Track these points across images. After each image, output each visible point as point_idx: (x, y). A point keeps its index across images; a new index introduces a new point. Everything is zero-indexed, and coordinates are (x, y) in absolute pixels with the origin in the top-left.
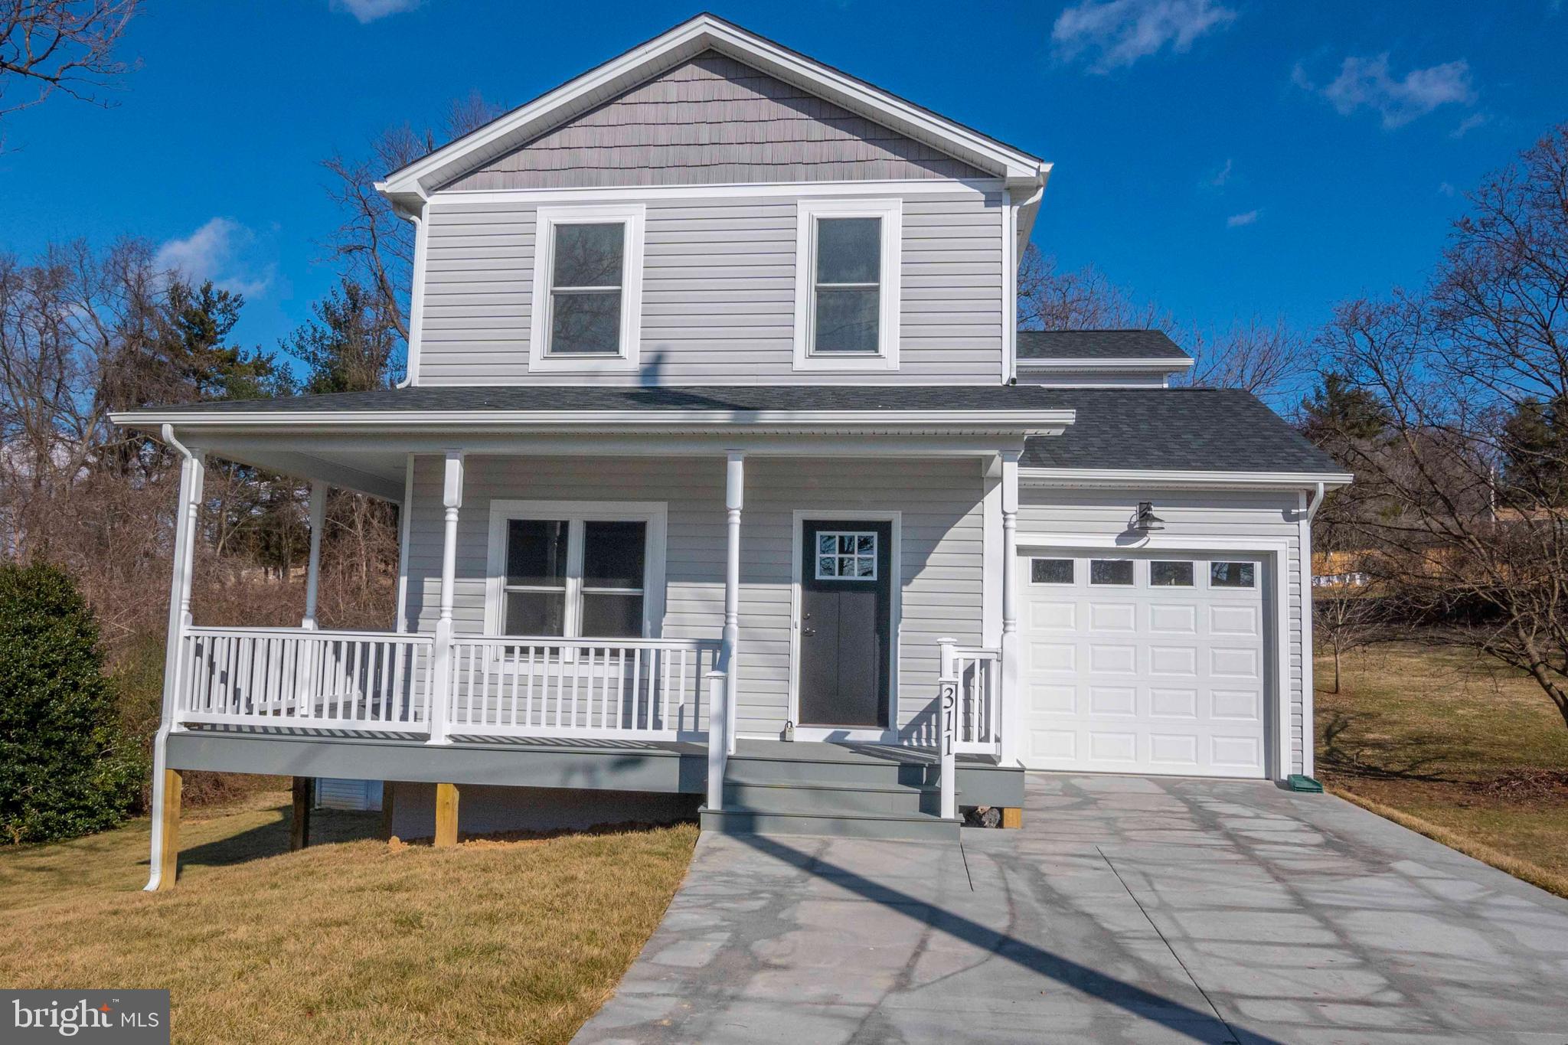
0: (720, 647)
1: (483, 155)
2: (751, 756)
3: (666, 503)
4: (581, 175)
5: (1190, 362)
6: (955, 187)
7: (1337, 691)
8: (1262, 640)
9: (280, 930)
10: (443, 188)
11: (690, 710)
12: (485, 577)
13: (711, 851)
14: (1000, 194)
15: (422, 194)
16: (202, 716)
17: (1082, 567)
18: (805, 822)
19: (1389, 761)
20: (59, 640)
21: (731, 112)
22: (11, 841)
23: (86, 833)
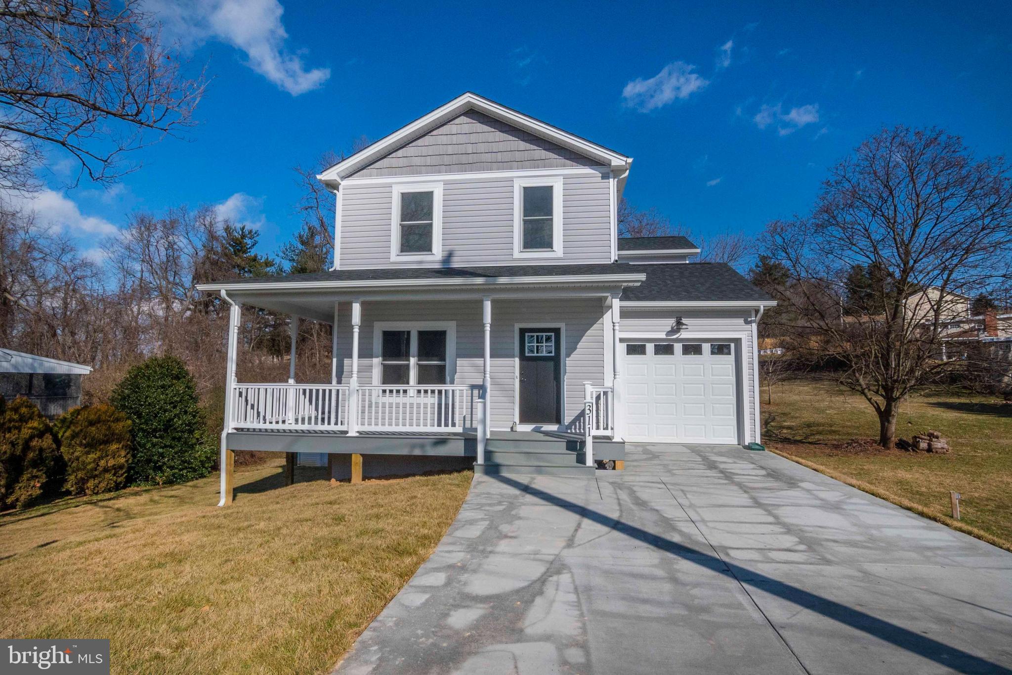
0: (482, 388)
2: (498, 438)
3: (455, 322)
4: (412, 169)
5: (699, 251)
6: (587, 170)
7: (769, 403)
9: (279, 524)
10: (348, 177)
11: (468, 418)
12: (372, 357)
13: (479, 483)
14: (609, 173)
15: (339, 180)
16: (243, 425)
17: (650, 347)
18: (523, 469)
19: (795, 435)
20: (178, 391)
21: (482, 138)
22: (158, 484)
23: (192, 479)
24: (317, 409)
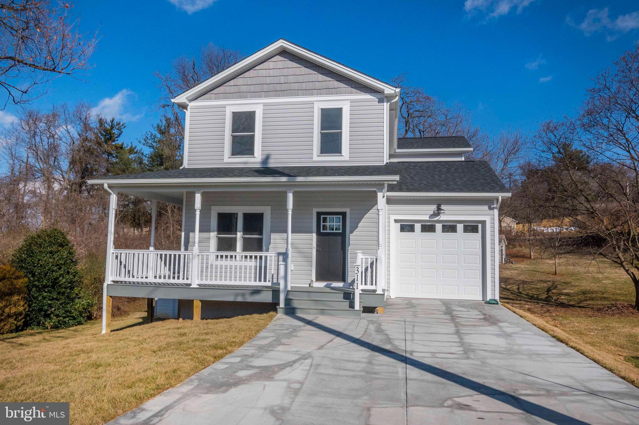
0: (285, 255)
1: (208, 89)
2: (295, 291)
3: (270, 207)
4: (240, 95)
5: (472, 149)
6: (368, 96)
7: (556, 274)
8: (481, 252)
10: (194, 100)
11: (275, 276)
12: (210, 232)
14: (383, 99)
15: (187, 102)
16: (118, 279)
17: (418, 227)
18: (311, 311)
19: (570, 300)
20: (62, 255)
21: (291, 71)
22: (47, 328)
23: (73, 325)
24: (170, 270)
